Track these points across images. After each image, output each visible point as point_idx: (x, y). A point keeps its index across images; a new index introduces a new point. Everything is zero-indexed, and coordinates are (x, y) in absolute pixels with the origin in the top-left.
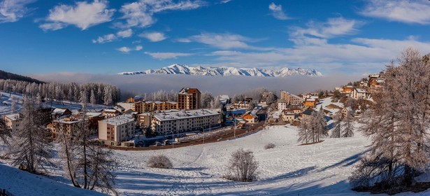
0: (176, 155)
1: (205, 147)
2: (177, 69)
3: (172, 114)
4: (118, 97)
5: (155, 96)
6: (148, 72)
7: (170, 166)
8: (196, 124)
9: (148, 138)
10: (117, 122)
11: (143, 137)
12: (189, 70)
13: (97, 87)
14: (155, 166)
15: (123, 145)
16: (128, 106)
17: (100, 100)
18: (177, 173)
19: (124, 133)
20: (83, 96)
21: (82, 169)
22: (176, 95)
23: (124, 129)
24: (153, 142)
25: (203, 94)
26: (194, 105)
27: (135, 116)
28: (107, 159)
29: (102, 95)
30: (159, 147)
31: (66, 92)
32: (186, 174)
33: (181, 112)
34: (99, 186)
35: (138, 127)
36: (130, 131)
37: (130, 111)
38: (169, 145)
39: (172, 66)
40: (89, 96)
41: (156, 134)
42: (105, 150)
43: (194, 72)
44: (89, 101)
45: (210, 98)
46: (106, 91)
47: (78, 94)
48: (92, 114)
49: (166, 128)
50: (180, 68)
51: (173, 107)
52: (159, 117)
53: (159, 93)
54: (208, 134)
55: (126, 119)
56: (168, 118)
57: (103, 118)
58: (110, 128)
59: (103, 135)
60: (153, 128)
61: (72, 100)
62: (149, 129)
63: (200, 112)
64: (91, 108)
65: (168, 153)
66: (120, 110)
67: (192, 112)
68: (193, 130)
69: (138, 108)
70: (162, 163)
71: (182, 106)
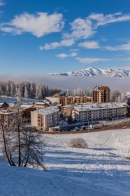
0: (91, 138)
1: (113, 133)
2: (92, 71)
3: (88, 106)
4: (46, 93)
5: (75, 92)
6: (70, 73)
7: (85, 147)
8: (106, 115)
9: (70, 124)
10: (45, 112)
11: (66, 124)
12: (101, 72)
13: (30, 85)
14: (74, 146)
15: (50, 130)
16: (54, 100)
17: (32, 95)
18: (91, 152)
19: (51, 121)
20: (19, 92)
21: (17, 150)
22: (91, 91)
23: (51, 118)
24: (73, 128)
25: (112, 91)
26: (105, 99)
27: (60, 108)
28: (37, 141)
29: (34, 91)
30: (78, 131)
31: (4, 89)
32: (98, 153)
33: (95, 105)
34: (31, 163)
35: (61, 116)
36: (56, 119)
37: (55, 104)
38: (85, 130)
39: (88, 69)
40: (23, 92)
41: (75, 121)
42: (35, 134)
43: (105, 73)
44: (23, 96)
45: (118, 94)
46: (37, 88)
47: (14, 91)
48: (26, 106)
49: (83, 117)
50: (94, 70)
51: (89, 101)
52: (78, 108)
53: (78, 90)
54: (116, 122)
55: (53, 110)
56: (85, 109)
57: (35, 109)
58: (40, 117)
59: (34, 122)
60: (73, 117)
61: (9, 95)
62: (70, 118)
63: (109, 105)
64: (25, 101)
65: (84, 136)
66: (48, 103)
67: (104, 105)
68: (104, 119)
69: (62, 101)
70: (79, 144)
71: (95, 100)
